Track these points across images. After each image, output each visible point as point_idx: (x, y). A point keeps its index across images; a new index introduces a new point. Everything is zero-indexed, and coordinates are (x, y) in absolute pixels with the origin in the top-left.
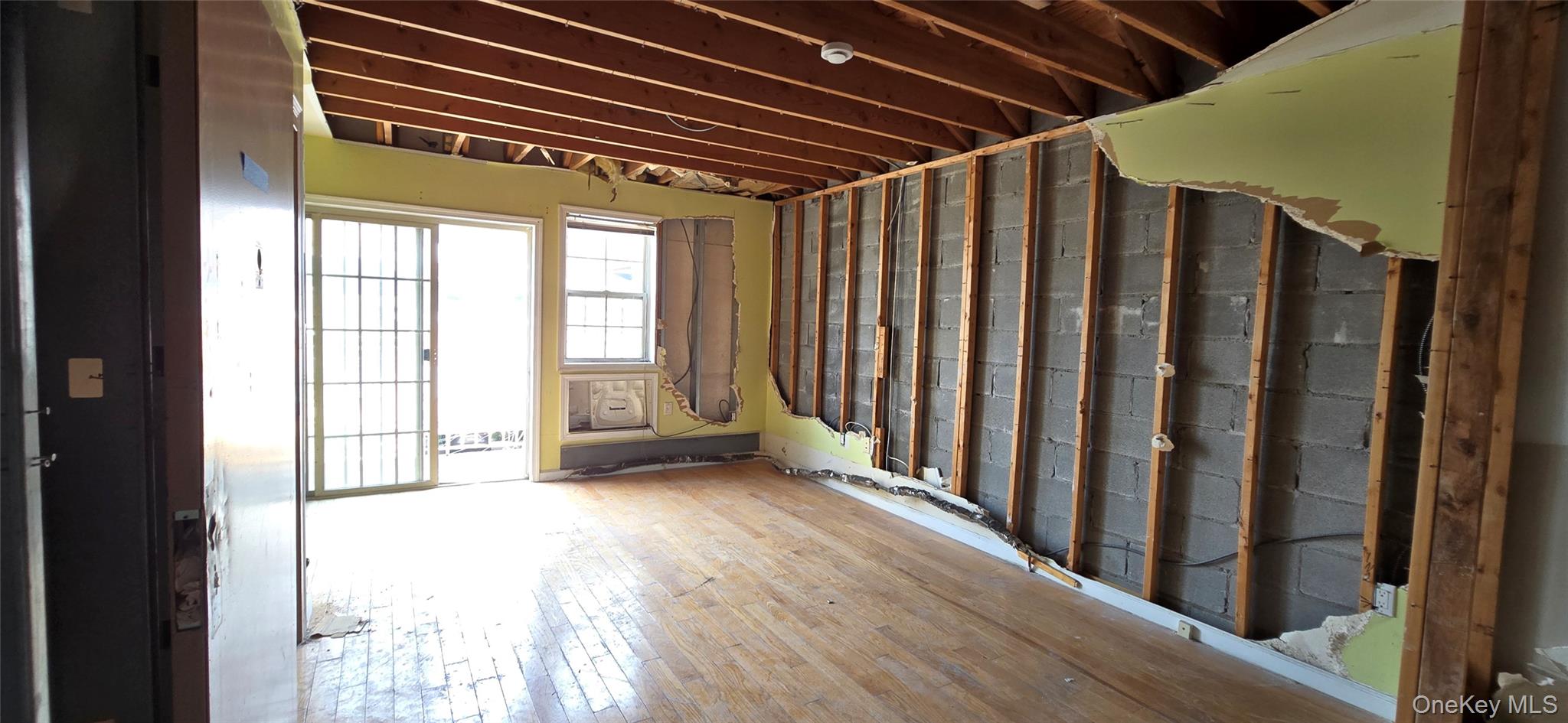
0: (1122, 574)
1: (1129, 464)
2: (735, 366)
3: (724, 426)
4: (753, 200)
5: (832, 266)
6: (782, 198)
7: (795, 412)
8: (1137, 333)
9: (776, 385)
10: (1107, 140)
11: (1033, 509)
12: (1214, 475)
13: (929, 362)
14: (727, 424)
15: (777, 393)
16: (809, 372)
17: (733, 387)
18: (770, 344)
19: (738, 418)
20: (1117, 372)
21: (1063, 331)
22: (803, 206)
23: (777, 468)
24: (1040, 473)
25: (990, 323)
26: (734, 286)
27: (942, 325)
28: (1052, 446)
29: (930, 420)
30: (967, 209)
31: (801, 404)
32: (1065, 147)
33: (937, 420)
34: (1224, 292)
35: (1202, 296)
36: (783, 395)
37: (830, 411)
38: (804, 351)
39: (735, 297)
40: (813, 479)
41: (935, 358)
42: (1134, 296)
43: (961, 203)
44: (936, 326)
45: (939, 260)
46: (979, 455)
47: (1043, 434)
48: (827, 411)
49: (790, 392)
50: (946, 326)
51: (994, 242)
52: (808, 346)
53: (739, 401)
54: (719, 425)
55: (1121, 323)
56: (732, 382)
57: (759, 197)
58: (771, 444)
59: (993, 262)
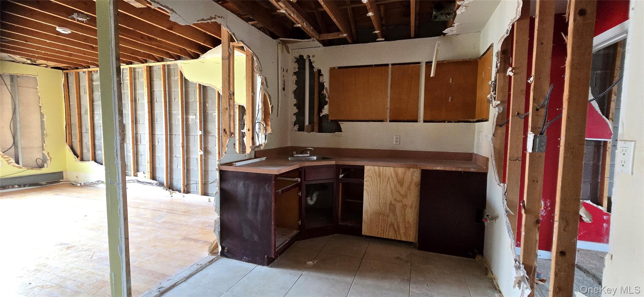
0: (196, 191)
1: (195, 159)
2: (44, 142)
3: (40, 170)
4: (49, 69)
5: (95, 100)
6: (67, 69)
7: (82, 160)
8: (194, 123)
9: (71, 150)
10: (181, 67)
11: (173, 178)
12: (213, 159)
13: (137, 135)
14: (41, 169)
15: (72, 153)
16: (87, 143)
17: (44, 152)
18: (66, 133)
19: (48, 166)
20: (191, 134)
21: (177, 123)
22: (79, 74)
23: (73, 184)
24: (174, 167)
25: (156, 121)
26: (40, 107)
27: (140, 122)
28: (177, 158)
29: (139, 156)
30: (144, 83)
31: (85, 157)
32: (173, 67)
33: (141, 155)
34: (211, 112)
35: (207, 113)
36: (75, 153)
37: (99, 158)
38: (84, 135)
39: (41, 112)
40: (92, 186)
41: (139, 134)
42: (193, 113)
43: (142, 81)
44: (138, 122)
45: (138, 100)
46: (156, 165)
47: (174, 155)
48: (97, 158)
49: (78, 152)
50: (142, 123)
51: (155, 95)
52: (86, 132)
53: (48, 157)
54: (36, 170)
55: (191, 121)
56: (43, 150)
57: (52, 68)
58: (69, 176)
59: (155, 101)
